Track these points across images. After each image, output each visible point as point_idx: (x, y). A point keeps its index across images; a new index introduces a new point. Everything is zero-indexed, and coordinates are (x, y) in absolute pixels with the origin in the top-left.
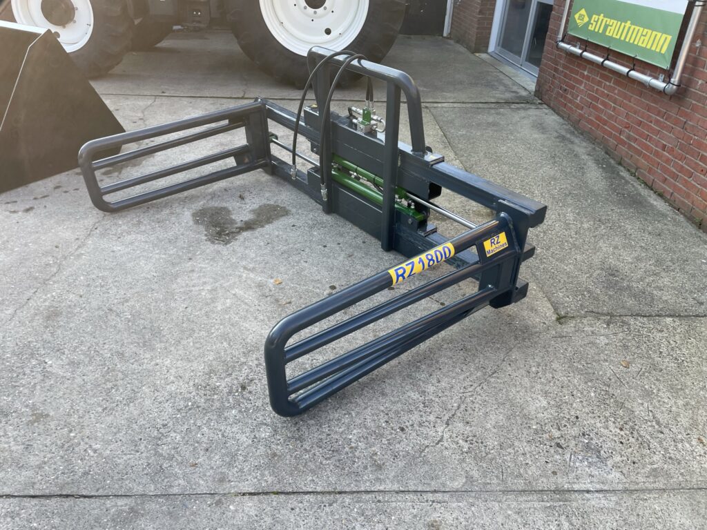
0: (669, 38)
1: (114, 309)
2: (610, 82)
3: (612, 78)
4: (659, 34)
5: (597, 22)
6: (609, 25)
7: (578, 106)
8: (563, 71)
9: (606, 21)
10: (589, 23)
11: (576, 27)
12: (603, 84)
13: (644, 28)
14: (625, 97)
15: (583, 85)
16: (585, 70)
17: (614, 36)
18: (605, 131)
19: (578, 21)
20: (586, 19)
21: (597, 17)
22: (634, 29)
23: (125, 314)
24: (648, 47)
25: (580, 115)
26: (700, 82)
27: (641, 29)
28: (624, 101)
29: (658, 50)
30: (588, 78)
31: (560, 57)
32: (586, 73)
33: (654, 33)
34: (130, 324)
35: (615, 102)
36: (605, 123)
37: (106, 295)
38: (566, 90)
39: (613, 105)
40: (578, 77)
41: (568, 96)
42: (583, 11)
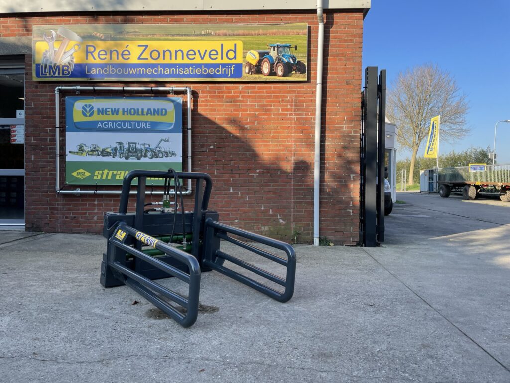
5: (102, 174)
6: (116, 174)
7: (96, 223)
8: (63, 208)
10: (93, 175)
11: (78, 179)
15: (96, 210)
16: (94, 201)
19: (78, 176)
21: (100, 172)
30: (98, 205)
31: (57, 200)
32: (96, 203)
38: (75, 217)
40: (87, 207)
41: (80, 220)
42: (81, 170)
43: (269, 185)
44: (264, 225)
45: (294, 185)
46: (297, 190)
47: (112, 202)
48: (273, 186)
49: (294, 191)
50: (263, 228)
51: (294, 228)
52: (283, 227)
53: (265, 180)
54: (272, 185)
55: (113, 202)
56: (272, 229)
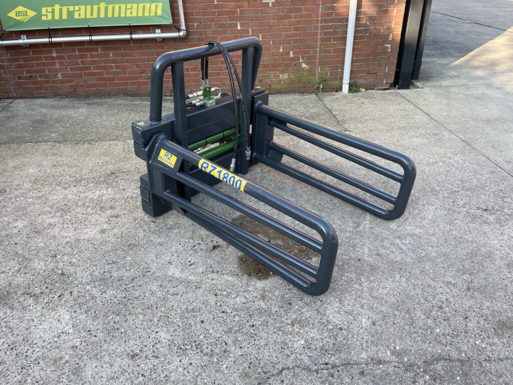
0: (160, 5)
1: (465, 287)
2: (97, 51)
3: (97, 48)
4: (147, 5)
5: (53, 12)
6: (74, 11)
7: (62, 82)
9: (68, 9)
10: (39, 14)
12: (89, 56)
13: (126, 3)
14: (124, 55)
15: (58, 64)
16: (52, 53)
17: (89, 16)
18: (117, 85)
19: (18, 18)
20: (31, 14)
22: (113, 7)
23: (465, 278)
24: (140, 14)
25: (71, 86)
26: (195, 24)
27: (123, 6)
28: (126, 58)
29: (153, 14)
30: (59, 58)
32: (54, 55)
33: (141, 5)
34: (475, 272)
35: (115, 62)
36: (114, 79)
37: (451, 299)
38: (31, 77)
39: (113, 65)
40: (44, 61)
41: (39, 79)
42: (20, 9)
43: (290, 17)
44: (283, 72)
45: (322, 15)
46: (326, 21)
47: (77, 51)
48: (295, 18)
49: (321, 23)
50: (281, 76)
51: (319, 73)
52: (306, 73)
53: (284, 10)
54: (293, 16)
55: (79, 52)
56: (292, 77)
